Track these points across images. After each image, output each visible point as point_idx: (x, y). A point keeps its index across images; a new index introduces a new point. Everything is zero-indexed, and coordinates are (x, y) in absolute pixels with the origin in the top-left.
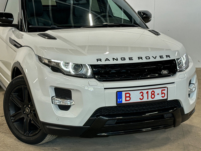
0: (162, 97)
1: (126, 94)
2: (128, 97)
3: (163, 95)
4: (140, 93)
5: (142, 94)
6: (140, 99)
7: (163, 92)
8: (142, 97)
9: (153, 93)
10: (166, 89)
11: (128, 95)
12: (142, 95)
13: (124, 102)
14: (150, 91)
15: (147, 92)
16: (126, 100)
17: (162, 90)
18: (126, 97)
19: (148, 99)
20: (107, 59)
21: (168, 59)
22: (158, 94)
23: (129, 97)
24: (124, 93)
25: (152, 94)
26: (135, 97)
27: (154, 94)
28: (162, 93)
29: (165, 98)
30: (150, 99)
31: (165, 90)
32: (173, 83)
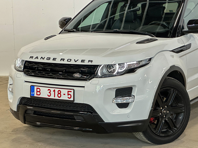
1: (37, 88)
2: (38, 92)
3: (69, 96)
4: (48, 90)
5: (49, 91)
7: (69, 93)
9: (59, 92)
10: (73, 91)
11: (38, 90)
12: (50, 93)
13: (35, 95)
14: (57, 90)
15: (54, 91)
16: (37, 95)
17: (68, 92)
18: (37, 92)
19: (55, 97)
20: (37, 58)
22: (64, 94)
23: (39, 92)
25: (59, 93)
26: (44, 93)
27: (60, 93)
28: (68, 95)
29: (72, 99)
30: (56, 98)
31: (71, 92)
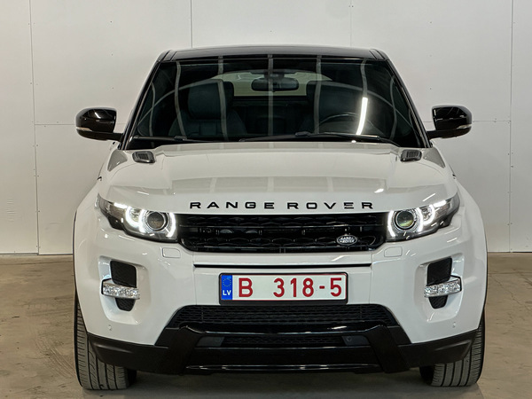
0: (333, 294)
1: (241, 280)
2: (245, 288)
3: (336, 291)
4: (276, 281)
5: (279, 283)
6: (275, 294)
7: (335, 283)
8: (279, 292)
9: (308, 283)
10: (343, 277)
11: (245, 284)
12: (280, 287)
13: (236, 297)
14: (301, 279)
15: (294, 281)
16: (241, 295)
17: (332, 280)
18: (241, 288)
19: (295, 296)
20: (213, 205)
21: (367, 210)
22: (322, 287)
23: (249, 287)
24: (236, 279)
25: (306, 287)
26: (264, 290)
27: (310, 287)
28: (333, 287)
29: (342, 297)
30: (300, 297)
31: (340, 279)
32: (368, 265)
